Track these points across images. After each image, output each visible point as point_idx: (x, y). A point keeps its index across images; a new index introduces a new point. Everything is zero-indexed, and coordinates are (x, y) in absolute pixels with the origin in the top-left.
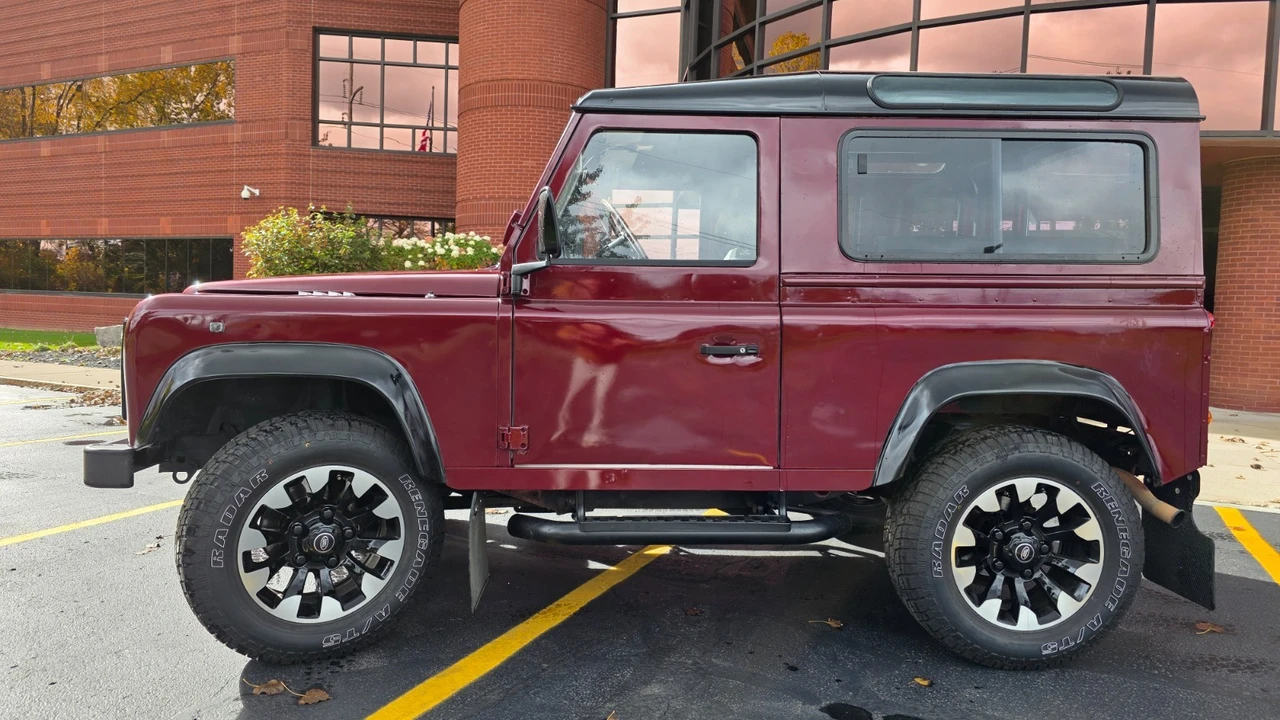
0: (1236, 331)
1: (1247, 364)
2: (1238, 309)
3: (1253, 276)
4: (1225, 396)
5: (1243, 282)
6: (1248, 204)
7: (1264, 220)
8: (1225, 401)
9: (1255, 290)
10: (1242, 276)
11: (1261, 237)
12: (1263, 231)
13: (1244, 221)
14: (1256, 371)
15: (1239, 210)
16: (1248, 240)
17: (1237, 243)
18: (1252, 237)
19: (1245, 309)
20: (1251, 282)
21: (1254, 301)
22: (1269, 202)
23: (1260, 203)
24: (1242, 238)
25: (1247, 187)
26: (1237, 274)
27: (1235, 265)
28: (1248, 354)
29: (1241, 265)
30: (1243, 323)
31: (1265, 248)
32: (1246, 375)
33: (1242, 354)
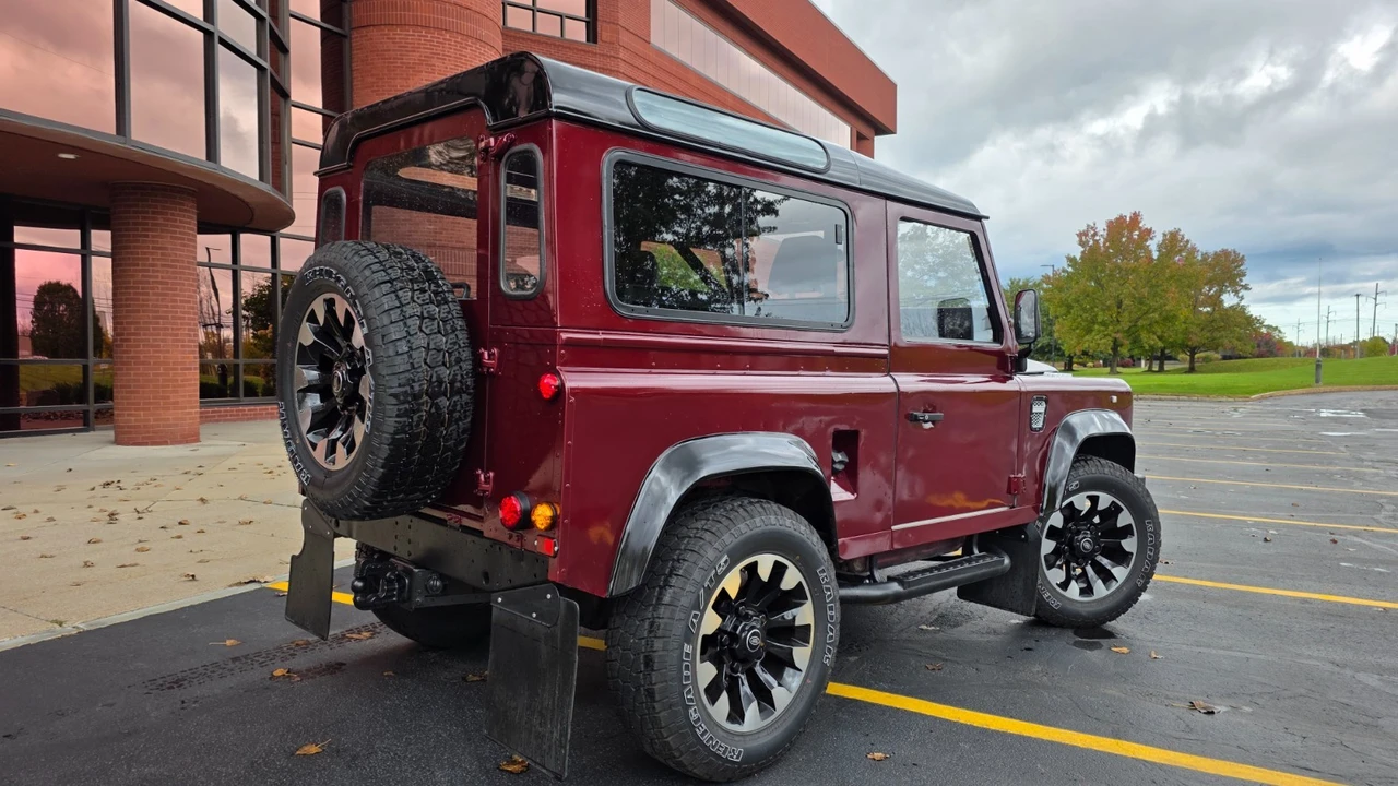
0: (155, 363)
1: (169, 398)
2: (155, 340)
3: (167, 306)
4: (148, 432)
5: (158, 312)
6: (156, 230)
7: (172, 249)
8: (149, 438)
9: (170, 320)
10: (157, 306)
11: (171, 266)
12: (173, 261)
13: (153, 248)
14: (177, 403)
15: (147, 236)
16: (159, 268)
17: (148, 271)
18: (163, 266)
19: (162, 340)
20: (166, 312)
21: (170, 331)
22: (175, 232)
23: (168, 231)
24: (153, 265)
25: (154, 213)
26: (150, 303)
27: (148, 294)
28: (169, 386)
29: (154, 294)
30: (161, 355)
31: (176, 278)
32: (169, 409)
33: (163, 386)
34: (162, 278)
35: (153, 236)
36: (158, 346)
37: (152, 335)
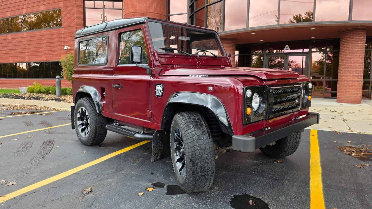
0: (344, 80)
1: (347, 90)
2: (344, 74)
6: (347, 42)
7: (352, 47)
9: (349, 68)
11: (351, 52)
12: (351, 50)
13: (346, 48)
14: (349, 91)
18: (348, 52)
20: (348, 66)
21: (349, 71)
22: (353, 42)
23: (350, 42)
24: (346, 53)
25: (347, 37)
26: (344, 63)
27: (344, 61)
28: (347, 87)
29: (345, 61)
30: (346, 78)
31: (352, 55)
32: (347, 93)
33: (346, 87)
34: (348, 56)
35: (346, 44)
36: (345, 75)
37: (344, 72)
